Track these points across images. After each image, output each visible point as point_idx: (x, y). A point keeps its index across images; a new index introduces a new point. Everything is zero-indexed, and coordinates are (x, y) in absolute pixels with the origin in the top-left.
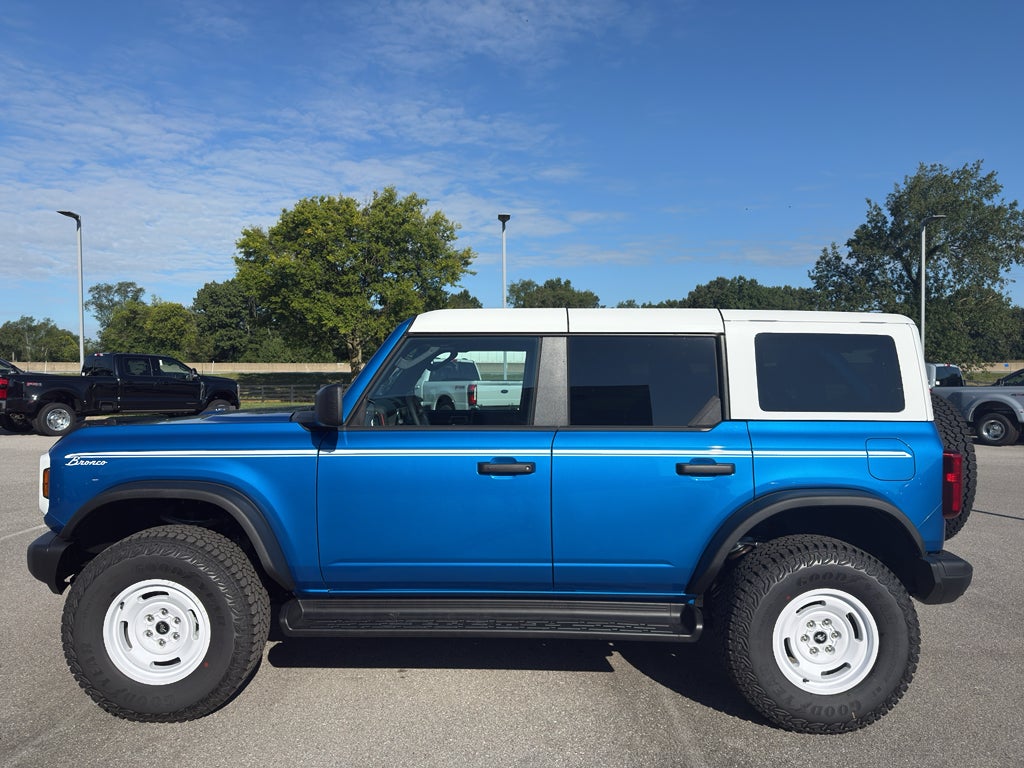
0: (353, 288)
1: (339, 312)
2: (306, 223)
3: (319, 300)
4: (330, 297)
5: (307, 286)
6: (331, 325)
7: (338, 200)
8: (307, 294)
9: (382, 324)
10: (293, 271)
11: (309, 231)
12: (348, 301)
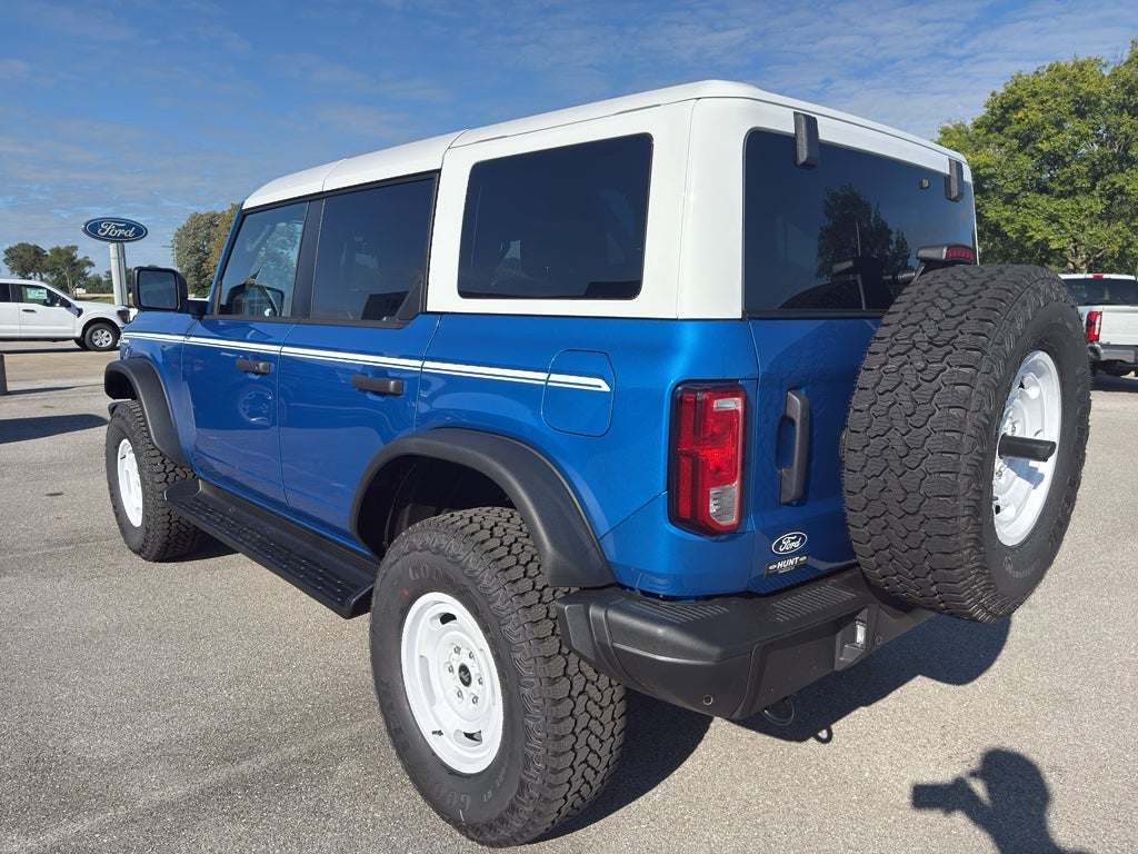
0: (1079, 183)
1: (1052, 219)
2: (1017, 105)
3: (1025, 206)
4: (1042, 200)
5: (1010, 188)
6: (1039, 237)
7: (1071, 64)
8: (1010, 199)
9: (1118, 232)
10: (992, 170)
11: (1021, 114)
12: (1067, 203)
